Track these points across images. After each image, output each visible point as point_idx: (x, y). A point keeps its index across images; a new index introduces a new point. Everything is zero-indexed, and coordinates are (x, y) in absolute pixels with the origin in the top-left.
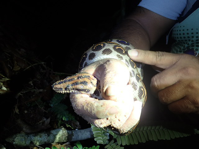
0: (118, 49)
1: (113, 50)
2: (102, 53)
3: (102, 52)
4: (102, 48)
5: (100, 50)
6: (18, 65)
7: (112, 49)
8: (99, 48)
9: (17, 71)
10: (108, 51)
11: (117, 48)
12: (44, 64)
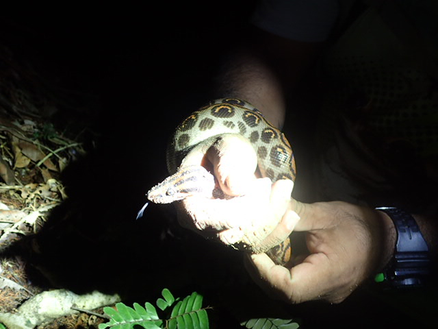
0: (219, 111)
1: (213, 118)
2: (201, 129)
3: (199, 129)
4: (195, 122)
5: (194, 125)
6: (24, 155)
7: (211, 117)
8: (190, 124)
9: (24, 168)
10: (207, 124)
11: (217, 110)
12: (78, 146)
